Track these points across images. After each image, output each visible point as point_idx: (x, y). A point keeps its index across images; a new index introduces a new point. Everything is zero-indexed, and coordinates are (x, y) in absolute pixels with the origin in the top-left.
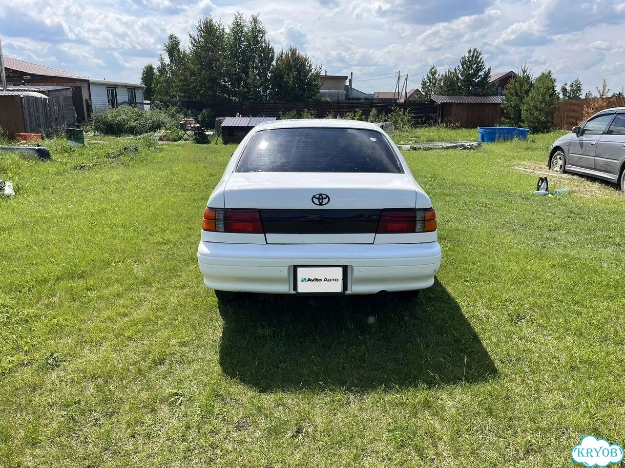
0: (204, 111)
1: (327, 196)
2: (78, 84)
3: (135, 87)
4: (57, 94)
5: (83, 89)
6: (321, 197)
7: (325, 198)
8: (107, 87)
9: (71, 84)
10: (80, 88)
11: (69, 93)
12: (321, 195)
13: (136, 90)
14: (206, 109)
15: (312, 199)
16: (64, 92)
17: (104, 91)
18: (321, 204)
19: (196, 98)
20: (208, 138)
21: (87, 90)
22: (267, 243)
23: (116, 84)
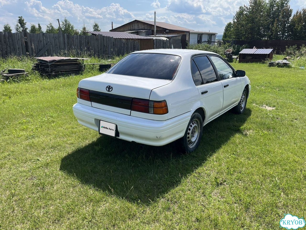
0: (244, 45)
1: (112, 88)
2: (185, 33)
3: (212, 34)
4: (175, 38)
5: (187, 36)
6: (109, 88)
7: (111, 88)
8: (198, 35)
9: (181, 34)
10: (186, 35)
11: (180, 38)
12: (110, 86)
13: (212, 35)
14: (245, 45)
15: (106, 88)
16: (178, 37)
17: (196, 36)
18: (109, 91)
19: (241, 39)
20: (233, 59)
21: (188, 36)
22: (92, 107)
23: (202, 33)
